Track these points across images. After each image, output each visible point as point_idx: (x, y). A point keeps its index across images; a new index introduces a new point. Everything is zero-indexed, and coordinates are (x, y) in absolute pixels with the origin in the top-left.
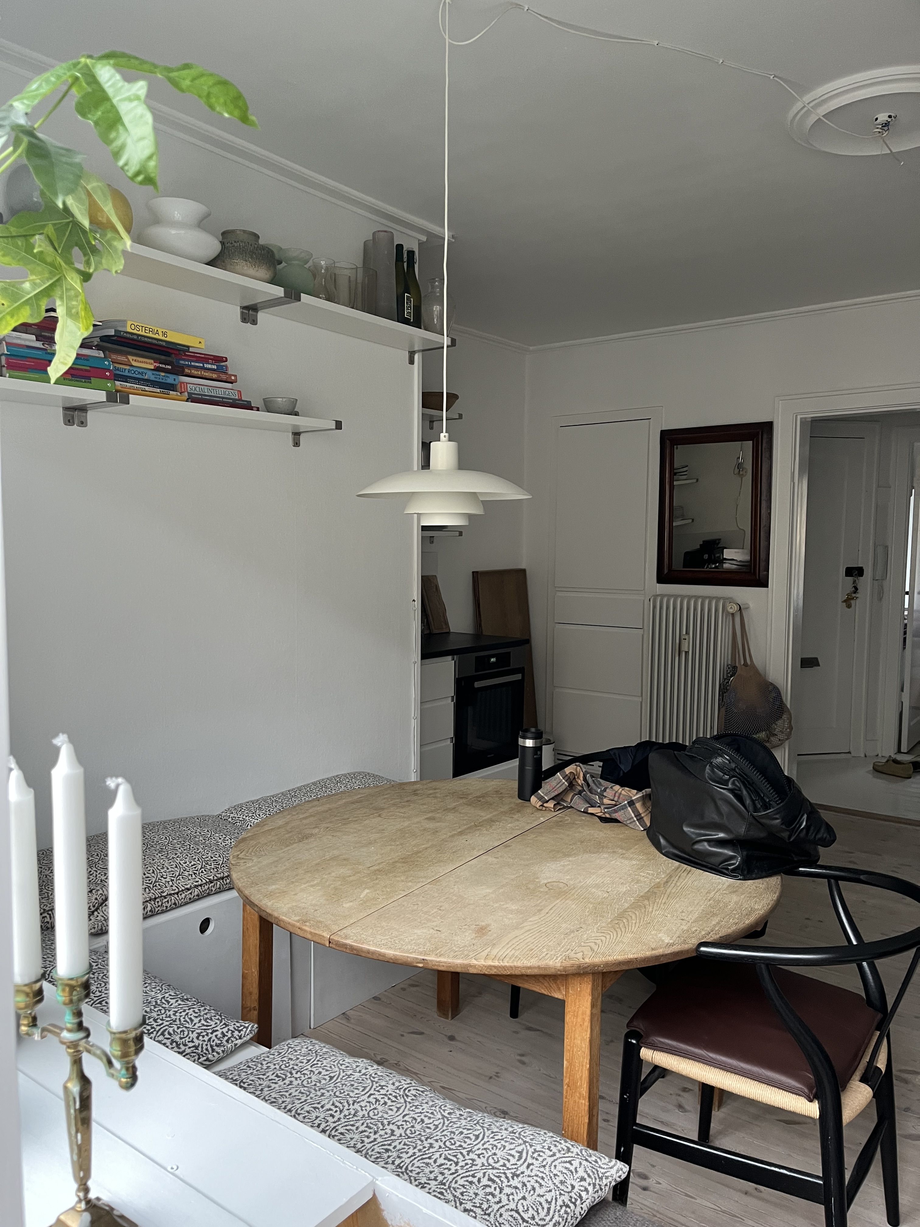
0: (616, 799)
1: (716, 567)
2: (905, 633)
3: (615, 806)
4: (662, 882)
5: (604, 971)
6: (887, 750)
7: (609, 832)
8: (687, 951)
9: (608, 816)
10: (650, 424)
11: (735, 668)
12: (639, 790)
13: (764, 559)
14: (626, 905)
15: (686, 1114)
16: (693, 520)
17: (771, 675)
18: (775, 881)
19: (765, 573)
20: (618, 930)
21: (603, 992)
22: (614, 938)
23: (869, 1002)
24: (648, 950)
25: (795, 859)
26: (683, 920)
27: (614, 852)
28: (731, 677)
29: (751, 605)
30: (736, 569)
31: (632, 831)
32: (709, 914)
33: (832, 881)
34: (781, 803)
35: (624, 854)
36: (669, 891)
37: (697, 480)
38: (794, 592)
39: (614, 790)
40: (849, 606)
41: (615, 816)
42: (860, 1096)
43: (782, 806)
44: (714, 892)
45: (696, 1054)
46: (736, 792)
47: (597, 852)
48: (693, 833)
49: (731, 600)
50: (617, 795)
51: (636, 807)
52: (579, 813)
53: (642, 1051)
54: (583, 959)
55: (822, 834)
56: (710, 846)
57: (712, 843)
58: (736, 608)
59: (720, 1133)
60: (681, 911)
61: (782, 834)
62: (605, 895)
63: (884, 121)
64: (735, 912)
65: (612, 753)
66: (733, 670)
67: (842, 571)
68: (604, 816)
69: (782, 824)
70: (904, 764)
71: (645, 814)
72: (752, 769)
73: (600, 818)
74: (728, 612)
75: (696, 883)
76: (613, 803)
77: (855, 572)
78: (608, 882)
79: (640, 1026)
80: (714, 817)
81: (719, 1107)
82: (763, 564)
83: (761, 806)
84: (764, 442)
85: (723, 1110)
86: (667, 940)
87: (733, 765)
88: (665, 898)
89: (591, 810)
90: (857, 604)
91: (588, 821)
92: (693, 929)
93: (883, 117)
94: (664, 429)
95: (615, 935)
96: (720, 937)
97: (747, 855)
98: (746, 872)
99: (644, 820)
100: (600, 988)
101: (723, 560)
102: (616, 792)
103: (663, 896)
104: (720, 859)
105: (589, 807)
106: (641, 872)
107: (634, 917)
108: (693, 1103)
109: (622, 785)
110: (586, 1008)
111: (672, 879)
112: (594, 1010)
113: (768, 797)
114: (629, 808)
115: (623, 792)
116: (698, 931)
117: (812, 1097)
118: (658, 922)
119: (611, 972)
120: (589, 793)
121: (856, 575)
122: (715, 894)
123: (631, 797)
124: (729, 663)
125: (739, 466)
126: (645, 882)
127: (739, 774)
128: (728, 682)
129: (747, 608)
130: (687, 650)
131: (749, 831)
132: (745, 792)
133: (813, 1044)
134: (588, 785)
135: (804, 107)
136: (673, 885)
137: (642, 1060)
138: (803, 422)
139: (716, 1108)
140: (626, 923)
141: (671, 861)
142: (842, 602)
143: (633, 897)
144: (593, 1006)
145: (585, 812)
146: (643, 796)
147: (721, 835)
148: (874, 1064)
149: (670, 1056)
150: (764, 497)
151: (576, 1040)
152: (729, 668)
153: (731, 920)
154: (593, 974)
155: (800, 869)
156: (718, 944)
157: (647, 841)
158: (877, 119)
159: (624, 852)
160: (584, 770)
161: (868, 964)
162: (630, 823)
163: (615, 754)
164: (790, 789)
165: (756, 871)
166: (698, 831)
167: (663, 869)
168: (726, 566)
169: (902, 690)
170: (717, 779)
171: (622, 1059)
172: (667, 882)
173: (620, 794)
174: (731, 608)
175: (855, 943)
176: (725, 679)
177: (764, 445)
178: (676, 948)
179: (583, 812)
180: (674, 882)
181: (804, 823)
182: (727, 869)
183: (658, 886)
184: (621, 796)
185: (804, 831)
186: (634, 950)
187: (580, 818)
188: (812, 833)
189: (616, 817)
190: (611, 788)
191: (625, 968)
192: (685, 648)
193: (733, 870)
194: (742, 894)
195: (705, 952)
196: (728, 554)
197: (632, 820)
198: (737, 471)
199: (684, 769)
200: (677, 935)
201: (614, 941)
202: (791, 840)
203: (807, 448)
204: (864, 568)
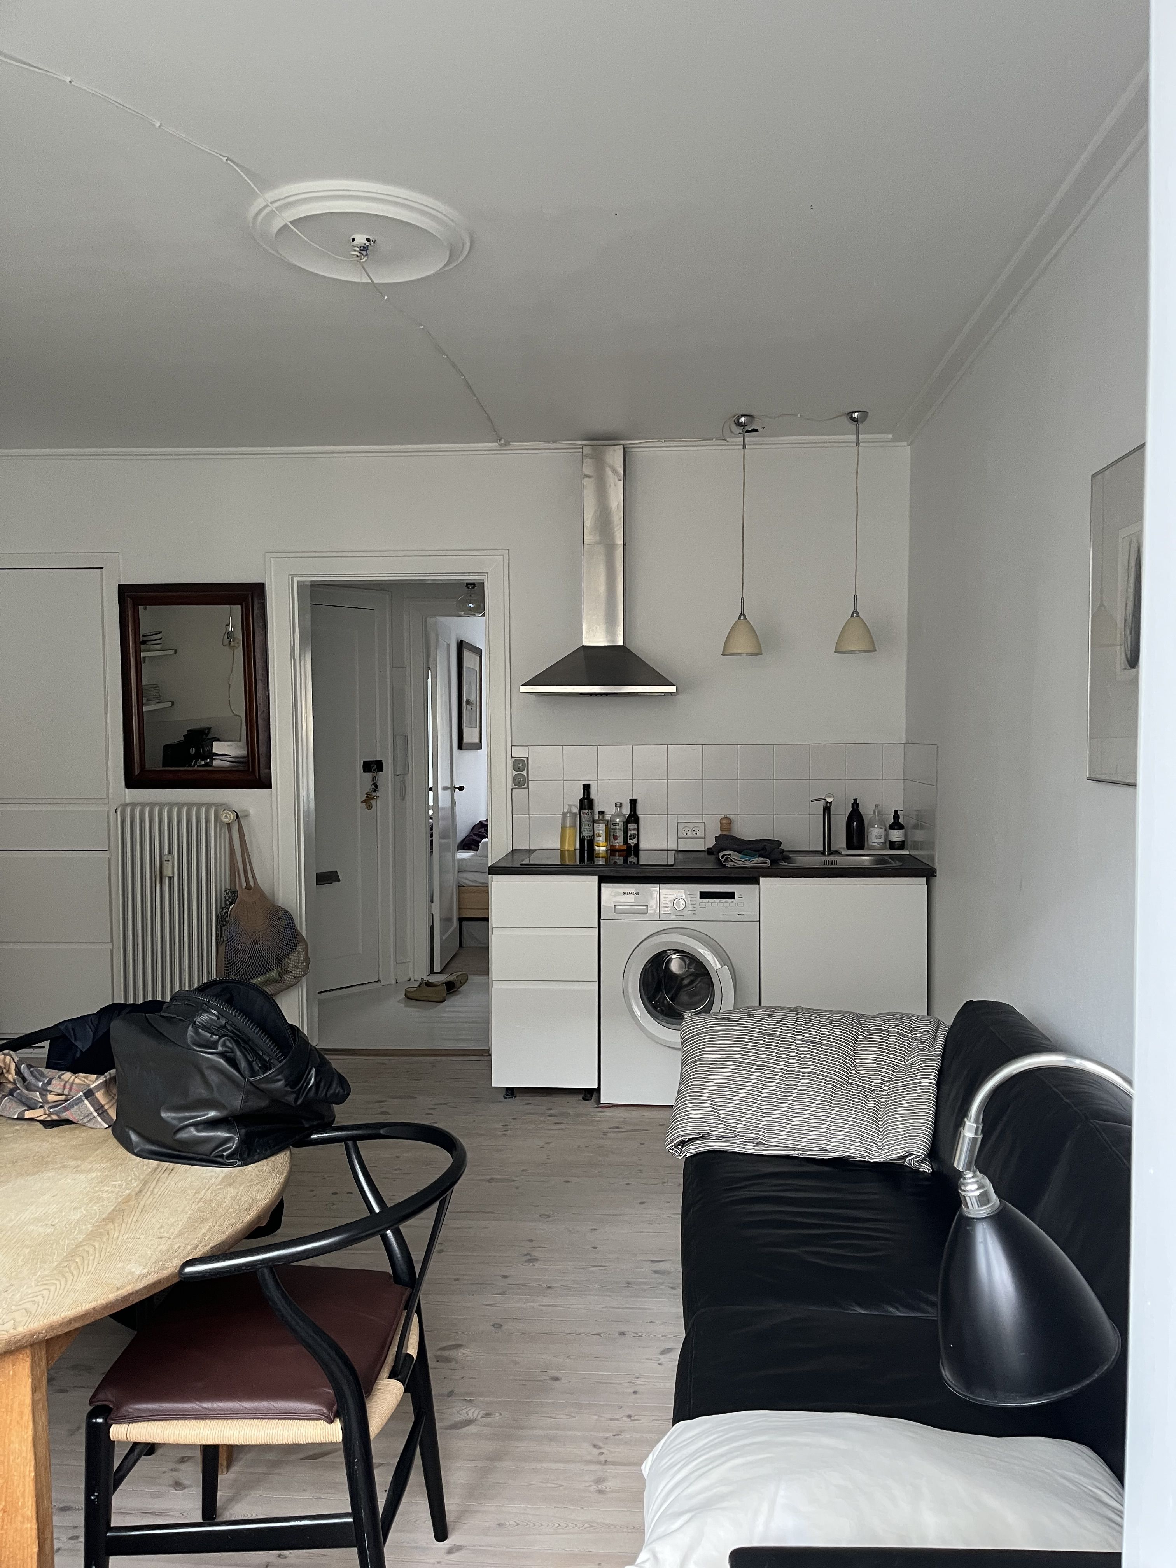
0: (66, 1092)
1: (207, 765)
2: (431, 836)
3: (66, 1102)
4: (134, 1193)
5: (48, 1337)
6: (419, 972)
7: (56, 1140)
8: (167, 1278)
9: (55, 1117)
10: (102, 574)
11: (235, 892)
12: (100, 1073)
13: (264, 755)
14: (82, 1237)
15: (186, 1491)
16: (173, 704)
17: (281, 895)
18: (282, 1159)
19: (267, 771)
20: (69, 1275)
21: (50, 1366)
22: (62, 1288)
23: (396, 1277)
24: (111, 1292)
25: (307, 1126)
26: (161, 1238)
27: (64, 1167)
28: (231, 904)
29: (252, 812)
30: (232, 767)
31: (92, 1131)
32: (196, 1221)
33: (350, 1143)
34: (284, 1059)
35: (79, 1166)
36: (142, 1203)
37: (176, 652)
38: (303, 793)
39: (63, 1080)
40: (369, 807)
41: (66, 1115)
42: (388, 1396)
43: (285, 1063)
44: (204, 1191)
45: (186, 1411)
46: (228, 1054)
47: (38, 1172)
48: (174, 1118)
49: (226, 807)
50: (68, 1085)
51: (96, 1098)
52: (10, 1121)
53: (111, 1429)
54: (14, 1329)
55: (335, 1088)
56: (198, 1131)
57: (200, 1127)
58: (232, 816)
59: (231, 1500)
60: (159, 1226)
61: (286, 1098)
62: (49, 1231)
63: (362, 243)
64: (231, 1210)
65: (62, 1028)
66: (232, 895)
67: (360, 766)
68: (49, 1119)
69: (286, 1086)
70: (436, 986)
71: (110, 1105)
72: (246, 1024)
73: (44, 1123)
74: (222, 822)
75: (180, 1185)
76: (63, 1097)
77: (373, 767)
78: (55, 1210)
79: (108, 1397)
80: (201, 1092)
81: (229, 1467)
82: (263, 760)
83: (260, 1068)
84: (256, 608)
85: (236, 1469)
86: (139, 1271)
87: (223, 1022)
88: (138, 1214)
89: (28, 1114)
90: (378, 804)
91: (24, 1130)
92: (176, 1247)
93: (360, 239)
94: (123, 582)
95: (63, 1283)
96: (212, 1248)
97: (246, 1134)
98: (245, 1156)
99: (108, 1113)
100: (44, 1364)
101: (212, 756)
102: (66, 1082)
103: (134, 1212)
104: (212, 1145)
105: (27, 1110)
106: (104, 1186)
107: (91, 1251)
108: (193, 1474)
109: (75, 1071)
110: (25, 1396)
111: (147, 1187)
112: (36, 1395)
113: (269, 1055)
114: (86, 1102)
115: (77, 1081)
116: (182, 1248)
117: (332, 1417)
118: (127, 1249)
119: (58, 1337)
120: (26, 1092)
121: (374, 770)
122: (205, 1193)
123: (89, 1085)
124: (228, 887)
125: (229, 635)
126: (108, 1198)
127: (232, 1032)
128: (227, 912)
129: (247, 816)
130: (171, 876)
131: (246, 1102)
132: (239, 1054)
133: (330, 1350)
134: (24, 1079)
135: (267, 206)
136: (149, 1193)
137: (114, 1441)
138: (301, 585)
139: (225, 1470)
140: (79, 1263)
141: (146, 1161)
142: (362, 802)
143: (90, 1223)
144: (34, 1390)
145: (21, 1118)
146: (106, 1080)
147: (212, 1114)
148: (404, 1351)
149: (151, 1423)
150: (259, 677)
151: (12, 1445)
152: (227, 894)
153: (226, 1223)
154: (32, 1346)
155: (313, 1136)
156: (208, 1257)
157: (114, 1141)
158: (353, 240)
159: (79, 1163)
160: (16, 1059)
161: (392, 1232)
162: (89, 1121)
163: (66, 1028)
164: (295, 1041)
165: (258, 1151)
166: (181, 1115)
167: (135, 1175)
168: (217, 763)
169: (432, 901)
170: (204, 1043)
171: (84, 1448)
172: (140, 1192)
173: (73, 1083)
174: (226, 817)
175: (377, 1210)
176: (223, 909)
177: (256, 611)
178: (152, 1279)
179: (17, 1119)
180: (151, 1189)
181: (313, 1080)
182: (222, 1156)
183: (127, 1199)
184: (74, 1087)
185: (313, 1090)
186: (92, 1297)
187: (12, 1129)
188: (323, 1091)
189: (67, 1117)
190: (59, 1077)
191: (78, 1325)
192: (168, 872)
193: (229, 1157)
194: (241, 1184)
195: (190, 1273)
196: (218, 747)
197: (91, 1117)
198: (226, 641)
199: (159, 1036)
200: (153, 1260)
201: (61, 1292)
202: (299, 1102)
203: (308, 617)
204: (383, 762)
